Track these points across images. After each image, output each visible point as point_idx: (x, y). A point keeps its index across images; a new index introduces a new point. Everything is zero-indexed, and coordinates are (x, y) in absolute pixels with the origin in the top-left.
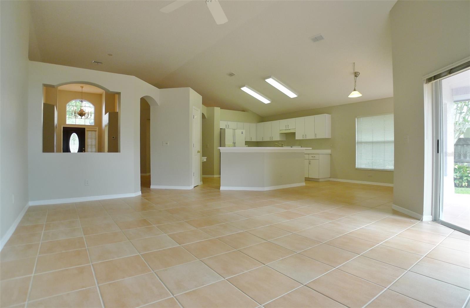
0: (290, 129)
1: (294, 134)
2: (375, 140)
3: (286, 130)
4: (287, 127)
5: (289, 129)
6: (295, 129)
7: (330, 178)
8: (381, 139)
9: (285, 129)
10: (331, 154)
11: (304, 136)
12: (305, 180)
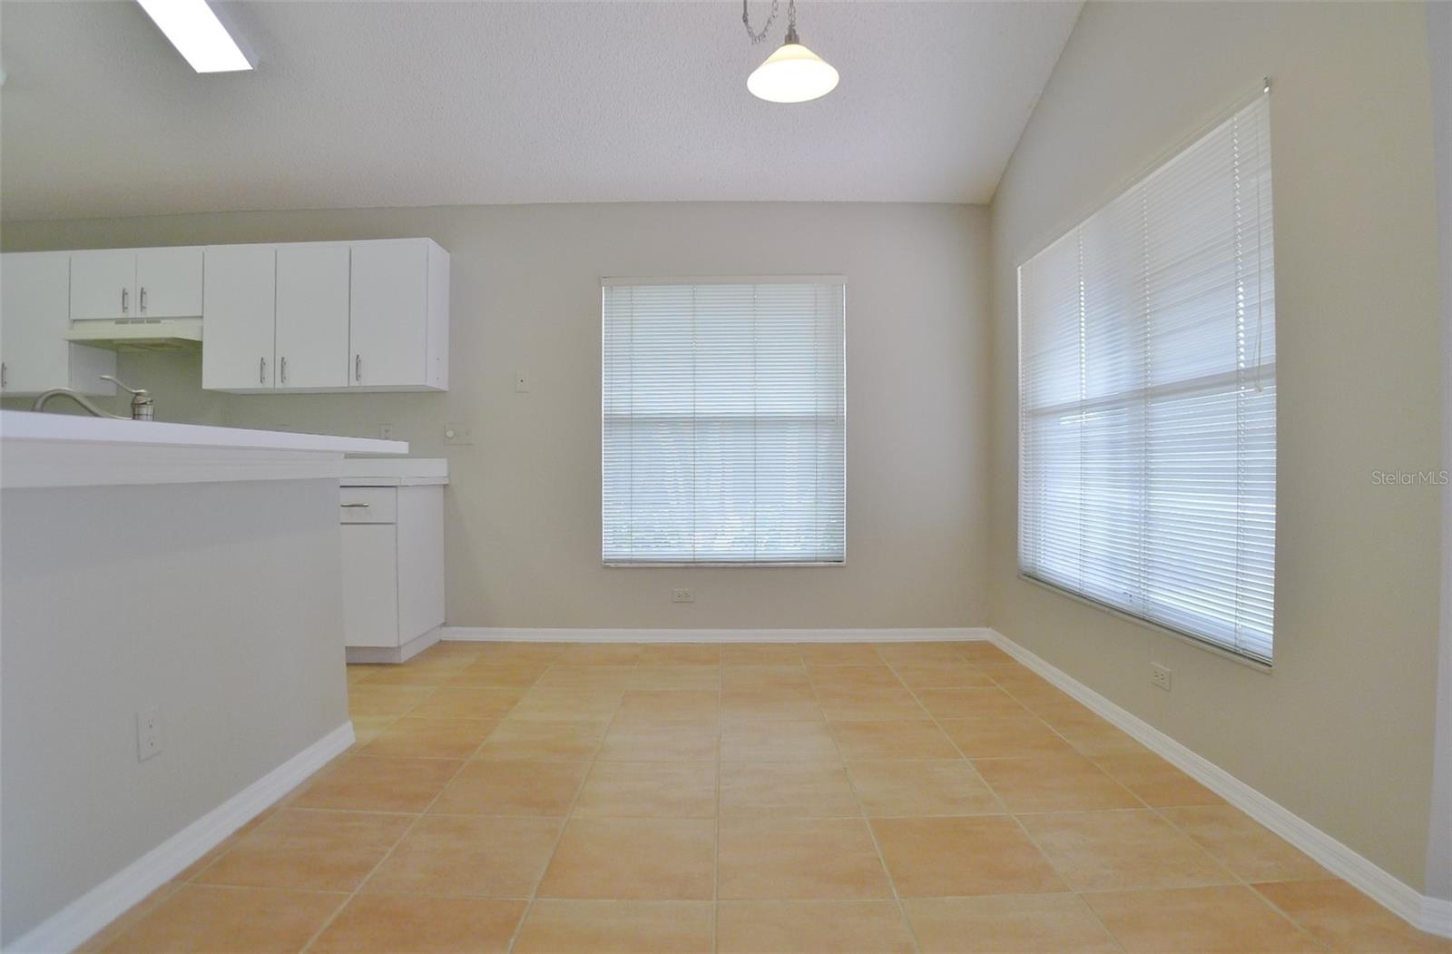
0: (156, 321)
1: (187, 353)
2: (707, 407)
3: (120, 321)
4: (133, 301)
5: (150, 314)
6: (202, 317)
7: (445, 625)
8: (741, 406)
9: (120, 315)
10: (445, 486)
11: (269, 369)
12: (348, 664)
